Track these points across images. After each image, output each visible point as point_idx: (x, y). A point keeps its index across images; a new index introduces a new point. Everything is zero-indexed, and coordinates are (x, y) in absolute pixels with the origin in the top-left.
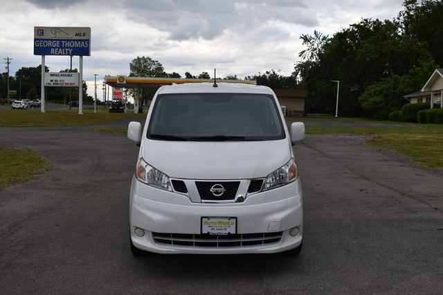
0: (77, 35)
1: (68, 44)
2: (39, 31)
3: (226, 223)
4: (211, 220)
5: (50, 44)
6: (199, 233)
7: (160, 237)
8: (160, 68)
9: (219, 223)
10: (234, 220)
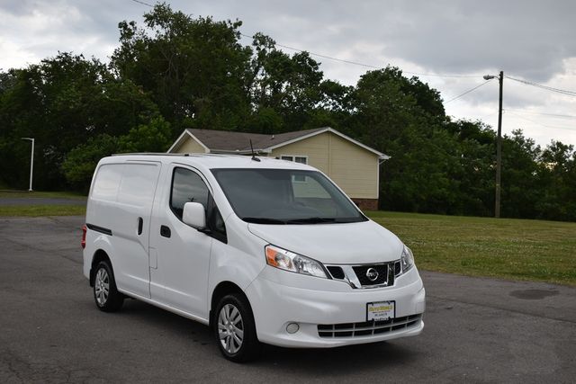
3: (386, 308)
4: (375, 306)
6: (365, 320)
7: (325, 330)
9: (382, 308)
10: (393, 304)
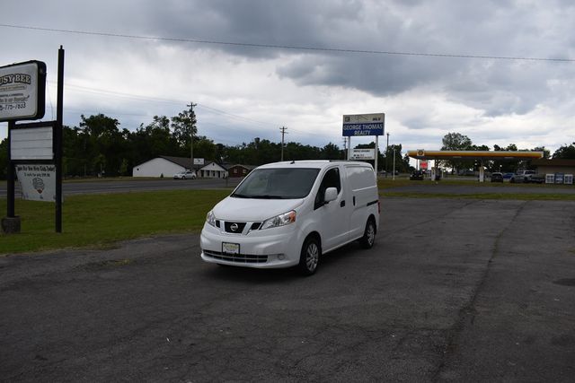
0: (374, 119)
1: (367, 127)
2: (347, 118)
3: (234, 247)
4: (228, 244)
5: (354, 127)
6: (221, 251)
7: (209, 253)
8: (469, 142)
9: (231, 246)
10: (237, 245)
